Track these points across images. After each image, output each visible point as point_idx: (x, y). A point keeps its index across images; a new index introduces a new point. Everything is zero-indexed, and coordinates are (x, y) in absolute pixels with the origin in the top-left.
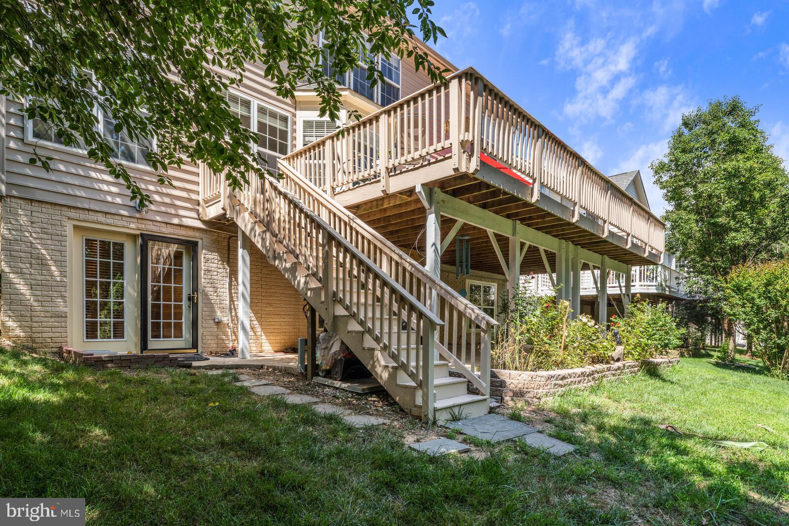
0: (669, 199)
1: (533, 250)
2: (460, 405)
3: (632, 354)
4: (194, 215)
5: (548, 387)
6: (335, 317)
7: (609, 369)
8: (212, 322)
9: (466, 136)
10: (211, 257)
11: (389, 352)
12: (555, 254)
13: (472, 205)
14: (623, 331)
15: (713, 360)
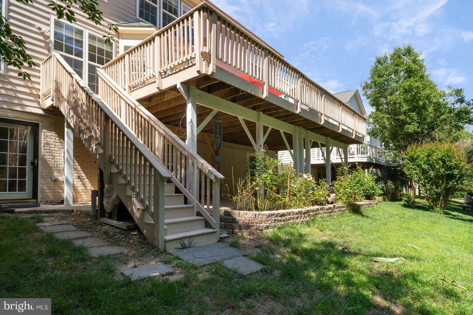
0: (373, 105)
1: (275, 133)
2: (190, 237)
3: (342, 199)
4: (36, 105)
5: (269, 222)
6: (111, 174)
7: (322, 209)
8: (49, 180)
9: (204, 49)
10: (49, 134)
11: (139, 198)
12: (292, 134)
13: (224, 100)
14: (337, 184)
15: (402, 203)
